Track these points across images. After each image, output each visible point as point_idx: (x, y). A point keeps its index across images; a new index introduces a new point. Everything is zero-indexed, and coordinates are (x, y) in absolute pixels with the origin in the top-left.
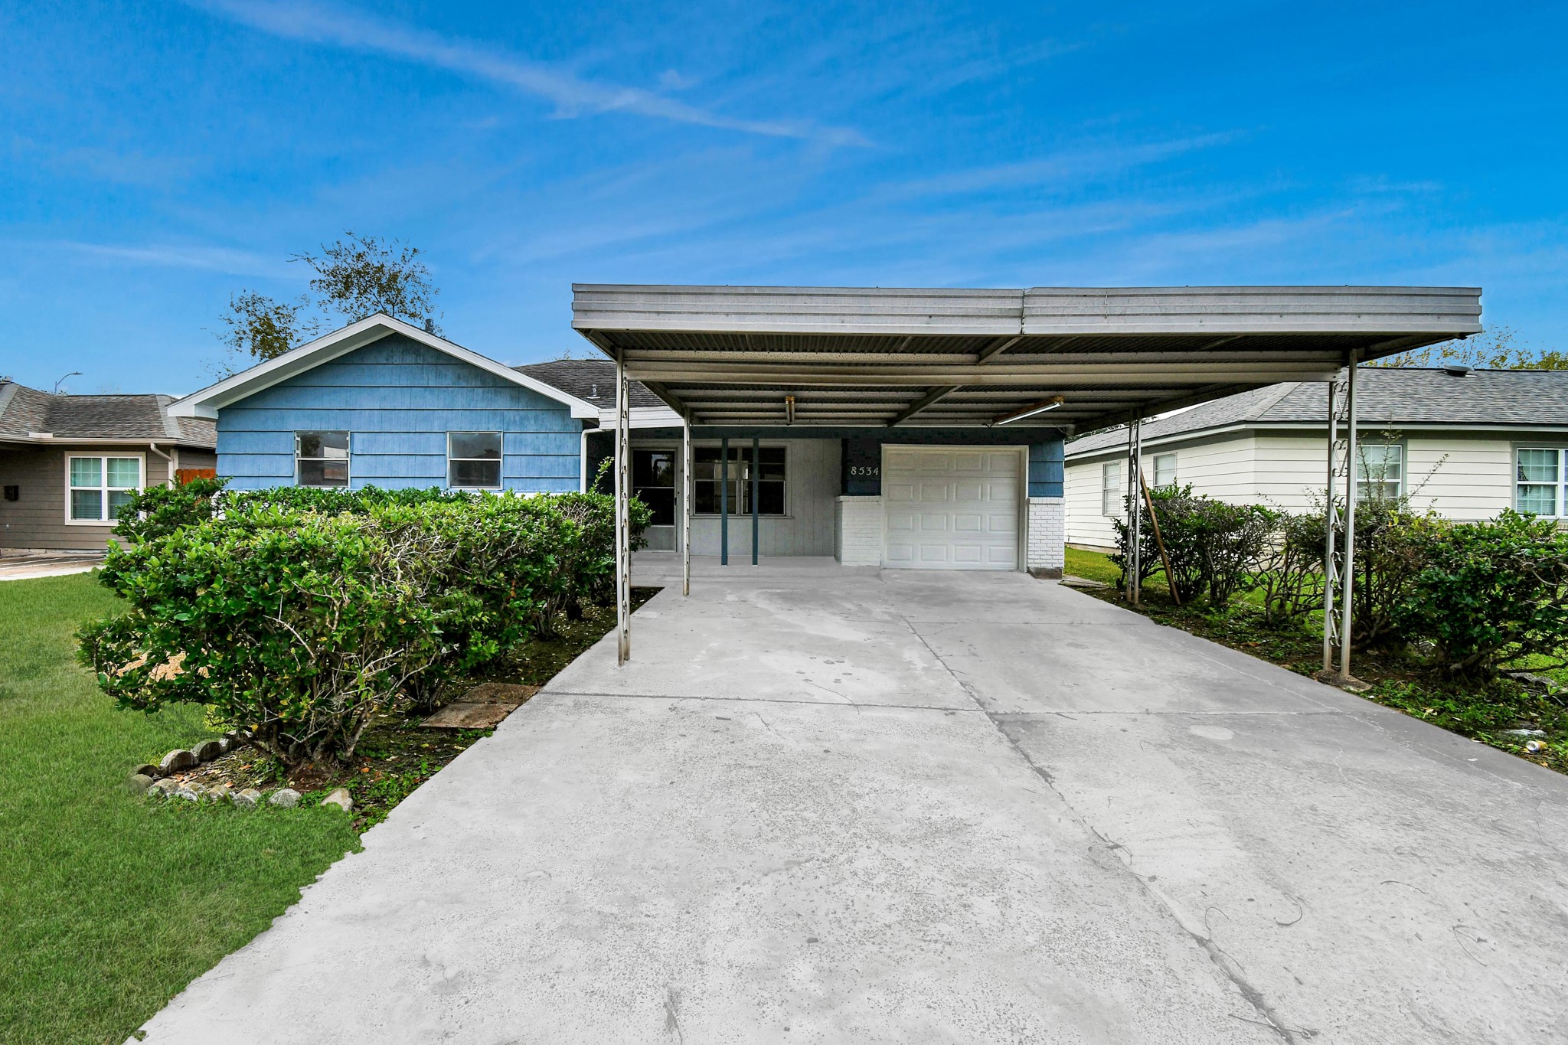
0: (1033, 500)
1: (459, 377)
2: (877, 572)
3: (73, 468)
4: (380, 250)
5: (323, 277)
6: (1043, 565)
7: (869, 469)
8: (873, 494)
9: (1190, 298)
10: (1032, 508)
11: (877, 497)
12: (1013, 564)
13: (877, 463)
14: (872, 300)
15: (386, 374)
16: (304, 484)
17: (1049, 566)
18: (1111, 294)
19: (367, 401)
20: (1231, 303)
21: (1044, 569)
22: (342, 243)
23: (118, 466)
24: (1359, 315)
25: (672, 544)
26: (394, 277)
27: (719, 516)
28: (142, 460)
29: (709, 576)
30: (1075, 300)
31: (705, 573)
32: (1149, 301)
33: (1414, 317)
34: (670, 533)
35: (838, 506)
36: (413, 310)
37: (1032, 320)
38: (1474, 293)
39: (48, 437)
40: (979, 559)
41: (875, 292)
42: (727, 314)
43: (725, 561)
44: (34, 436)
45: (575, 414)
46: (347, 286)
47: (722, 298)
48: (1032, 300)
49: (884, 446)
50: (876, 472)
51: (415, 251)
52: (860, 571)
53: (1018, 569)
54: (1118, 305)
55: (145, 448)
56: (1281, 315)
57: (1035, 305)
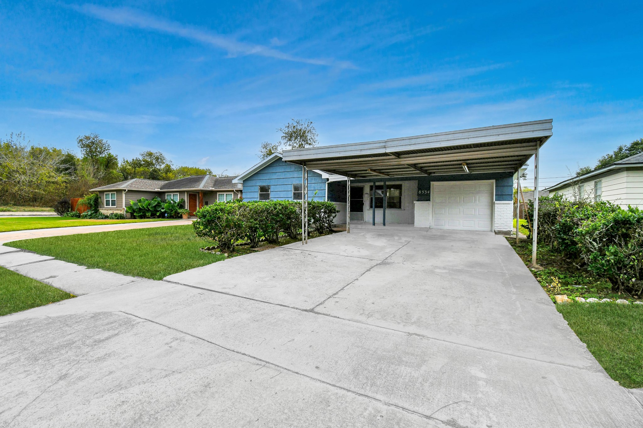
0: (496, 202)
1: (295, 168)
2: (428, 229)
3: (226, 197)
4: (301, 124)
5: (284, 135)
6: (501, 229)
7: (426, 191)
8: (427, 200)
9: (436, 137)
10: (496, 205)
11: (428, 202)
12: (489, 229)
13: (429, 189)
14: (347, 147)
15: (279, 169)
16: (261, 200)
17: (505, 230)
18: (410, 139)
19: (275, 176)
20: (450, 137)
21: (502, 231)
22: (289, 123)
23: (228, 195)
24: (499, 135)
25: (362, 218)
26: (304, 132)
27: (382, 209)
28: (232, 193)
29: (368, 229)
30: (401, 141)
31: (366, 228)
32: (423, 139)
33: (522, 133)
34: (362, 215)
35: (413, 205)
36: (310, 142)
37: (388, 148)
38: (550, 121)
39: (213, 189)
40: (473, 226)
41: (347, 145)
42: (314, 154)
43: (374, 224)
44: (211, 189)
45: (323, 177)
46: (291, 137)
47: (312, 150)
48: (388, 143)
49: (431, 182)
50: (428, 192)
51: (311, 123)
52: (421, 229)
53: (491, 231)
54: (413, 141)
55: (233, 191)
56: (468, 138)
57: (389, 144)
